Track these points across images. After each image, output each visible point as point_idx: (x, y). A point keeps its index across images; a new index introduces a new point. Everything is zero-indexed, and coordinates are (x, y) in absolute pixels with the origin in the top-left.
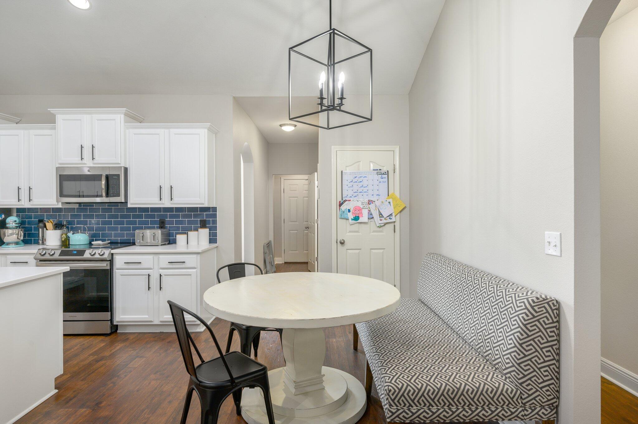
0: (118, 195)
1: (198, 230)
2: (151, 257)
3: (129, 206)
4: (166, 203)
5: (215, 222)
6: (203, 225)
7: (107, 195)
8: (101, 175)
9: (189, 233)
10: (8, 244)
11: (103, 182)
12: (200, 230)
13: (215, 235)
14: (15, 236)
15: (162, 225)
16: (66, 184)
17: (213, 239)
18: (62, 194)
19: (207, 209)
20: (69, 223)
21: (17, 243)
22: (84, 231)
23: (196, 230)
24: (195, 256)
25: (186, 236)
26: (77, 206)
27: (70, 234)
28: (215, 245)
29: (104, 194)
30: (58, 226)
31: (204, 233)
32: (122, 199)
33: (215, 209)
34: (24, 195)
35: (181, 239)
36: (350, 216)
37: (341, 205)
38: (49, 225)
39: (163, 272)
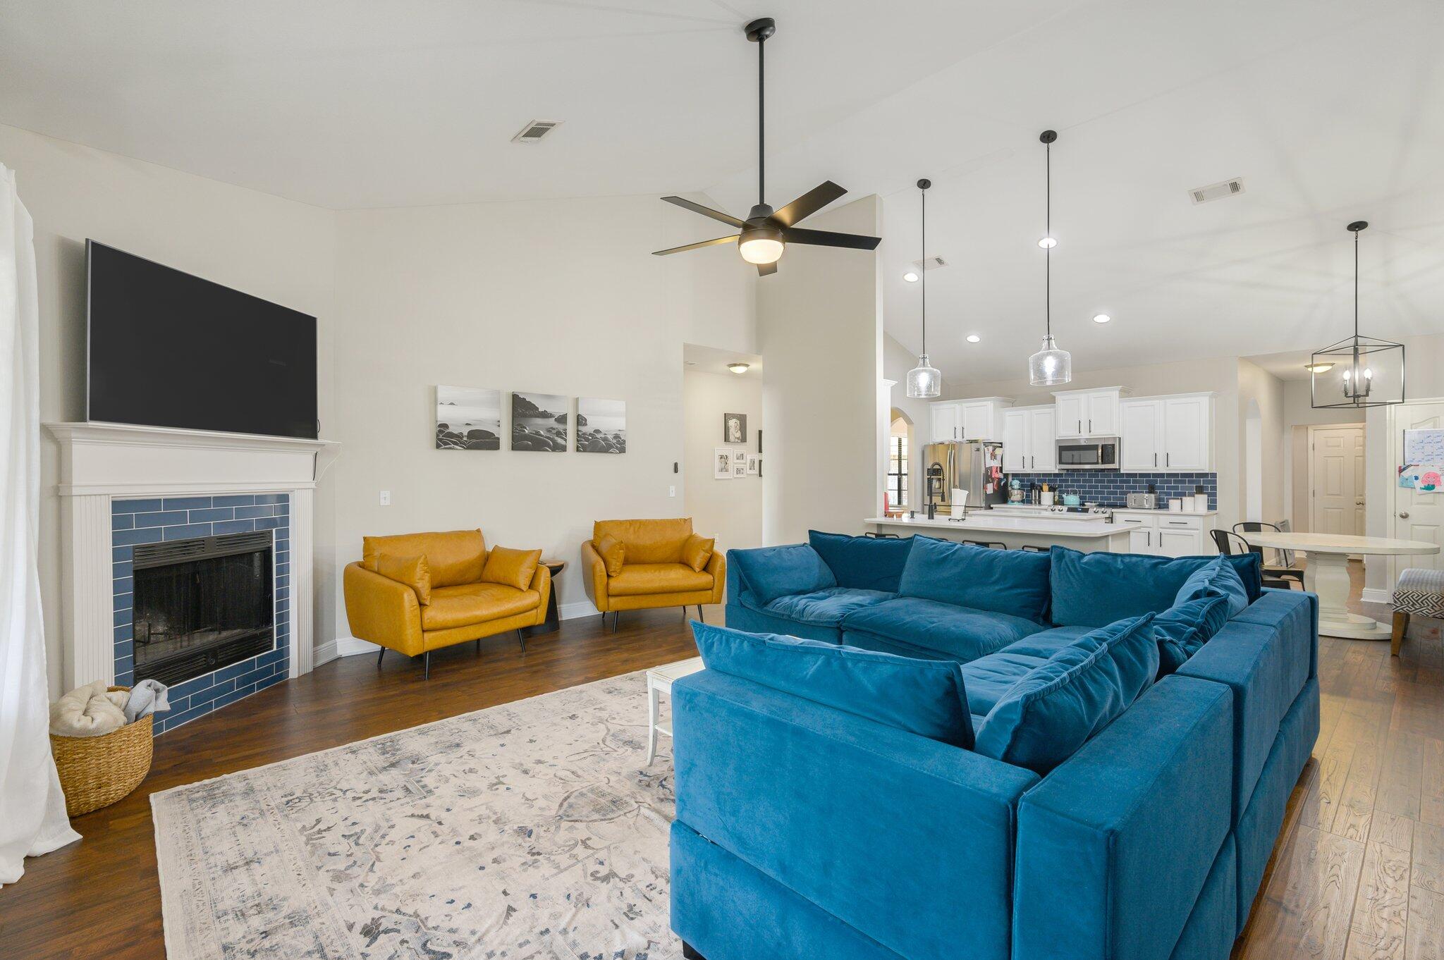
0: (1113, 462)
1: (1194, 496)
2: (1151, 517)
3: (1122, 472)
4: (1162, 469)
5: (1214, 488)
6: (1200, 490)
7: (1103, 462)
8: (1097, 446)
9: (1184, 498)
10: (1013, 502)
11: (1100, 451)
12: (1196, 495)
13: (1215, 501)
14: (1019, 496)
15: (1151, 490)
16: (1064, 453)
17: (1212, 506)
18: (1061, 462)
19: (1205, 475)
20: (1060, 486)
21: (1019, 502)
22: (1075, 493)
23: (1192, 495)
24: (1198, 518)
25: (1180, 501)
26: (1065, 472)
27: (1064, 496)
28: (1214, 512)
29: (1100, 461)
30: (1052, 489)
31: (1202, 499)
32: (1115, 466)
33: (1214, 475)
34: (1028, 462)
35: (1174, 504)
36: (1419, 484)
37: (1401, 470)
38: (1045, 487)
39: (1163, 531)
